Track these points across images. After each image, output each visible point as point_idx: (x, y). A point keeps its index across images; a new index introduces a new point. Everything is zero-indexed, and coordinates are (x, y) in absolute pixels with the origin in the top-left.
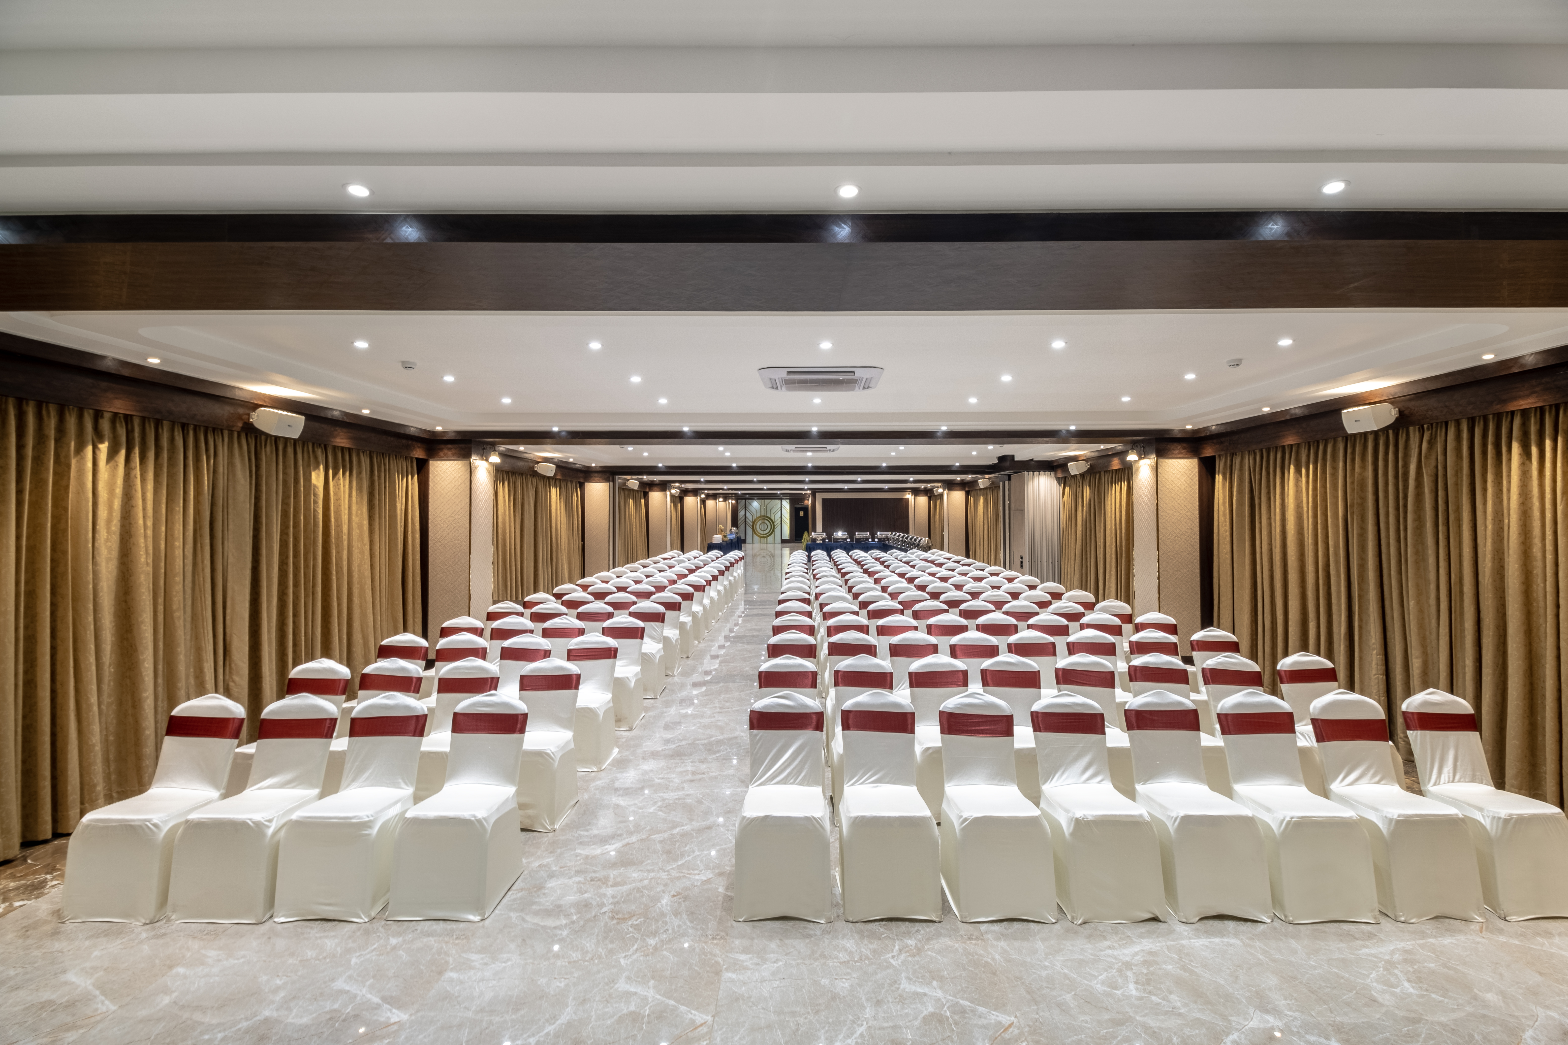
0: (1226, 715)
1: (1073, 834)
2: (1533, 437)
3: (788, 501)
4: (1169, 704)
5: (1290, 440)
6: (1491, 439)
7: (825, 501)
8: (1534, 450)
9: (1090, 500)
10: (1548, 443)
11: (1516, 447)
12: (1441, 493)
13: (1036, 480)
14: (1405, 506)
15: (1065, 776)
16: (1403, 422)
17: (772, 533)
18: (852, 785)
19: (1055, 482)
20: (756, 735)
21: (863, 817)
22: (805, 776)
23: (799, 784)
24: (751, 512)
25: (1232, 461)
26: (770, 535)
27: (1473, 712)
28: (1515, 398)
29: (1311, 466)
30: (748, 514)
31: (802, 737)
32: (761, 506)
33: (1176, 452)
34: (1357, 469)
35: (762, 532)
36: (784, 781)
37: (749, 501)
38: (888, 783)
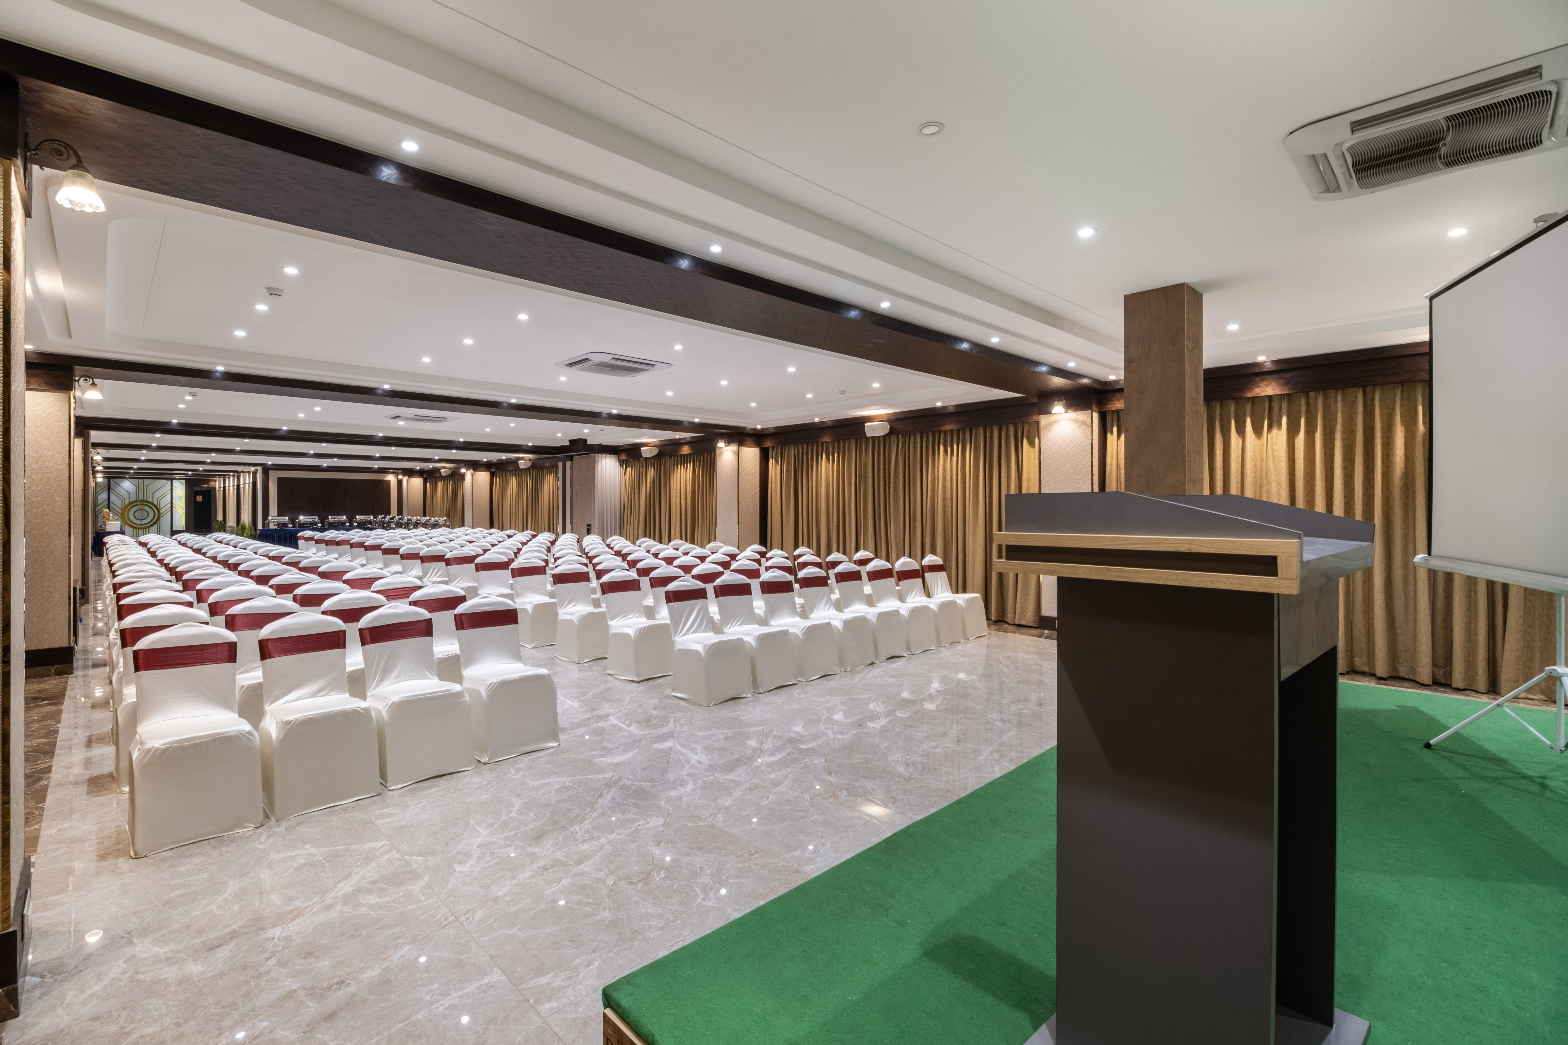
0: (869, 572)
1: (843, 628)
2: (949, 443)
3: (183, 481)
4: (851, 568)
5: (826, 439)
6: (931, 443)
7: (280, 481)
8: (949, 449)
9: (654, 478)
10: (955, 446)
11: (942, 447)
12: (907, 469)
13: (603, 461)
14: (889, 476)
15: (819, 610)
16: (892, 432)
17: (155, 523)
18: (729, 628)
19: (618, 463)
20: (674, 606)
21: (763, 634)
22: (705, 627)
23: (703, 632)
24: (118, 495)
25: (782, 450)
26: (152, 525)
27: (942, 563)
28: (944, 425)
29: (836, 455)
30: (113, 498)
31: (698, 603)
32: (138, 487)
33: (749, 443)
34: (863, 457)
35: (138, 522)
36: (695, 631)
37: (116, 480)
38: (746, 624)
